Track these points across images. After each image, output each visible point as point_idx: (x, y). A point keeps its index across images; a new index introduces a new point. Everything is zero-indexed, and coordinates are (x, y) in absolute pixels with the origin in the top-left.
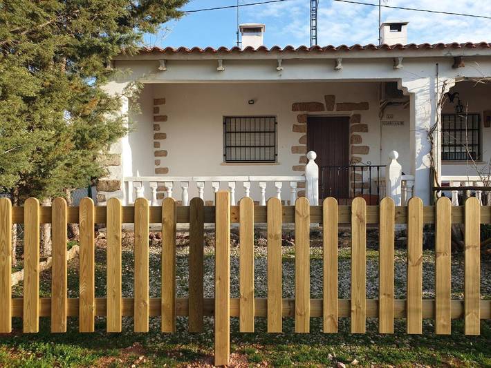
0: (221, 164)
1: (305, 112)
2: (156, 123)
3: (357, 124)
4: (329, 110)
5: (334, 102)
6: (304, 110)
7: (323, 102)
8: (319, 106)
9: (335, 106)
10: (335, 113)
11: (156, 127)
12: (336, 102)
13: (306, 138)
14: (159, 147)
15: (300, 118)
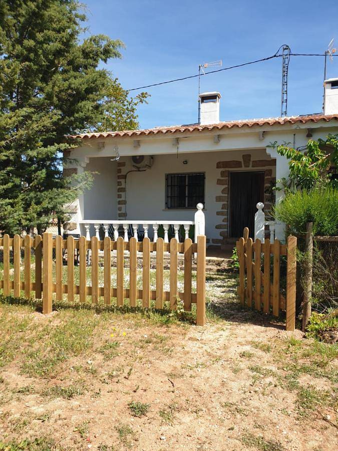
0: (163, 210)
1: (227, 169)
2: (118, 180)
3: (269, 177)
4: (246, 166)
5: (250, 160)
6: (225, 168)
7: (241, 160)
8: (238, 164)
9: (251, 163)
10: (250, 168)
11: (119, 183)
12: (252, 160)
13: (227, 190)
14: (121, 198)
15: (223, 174)
